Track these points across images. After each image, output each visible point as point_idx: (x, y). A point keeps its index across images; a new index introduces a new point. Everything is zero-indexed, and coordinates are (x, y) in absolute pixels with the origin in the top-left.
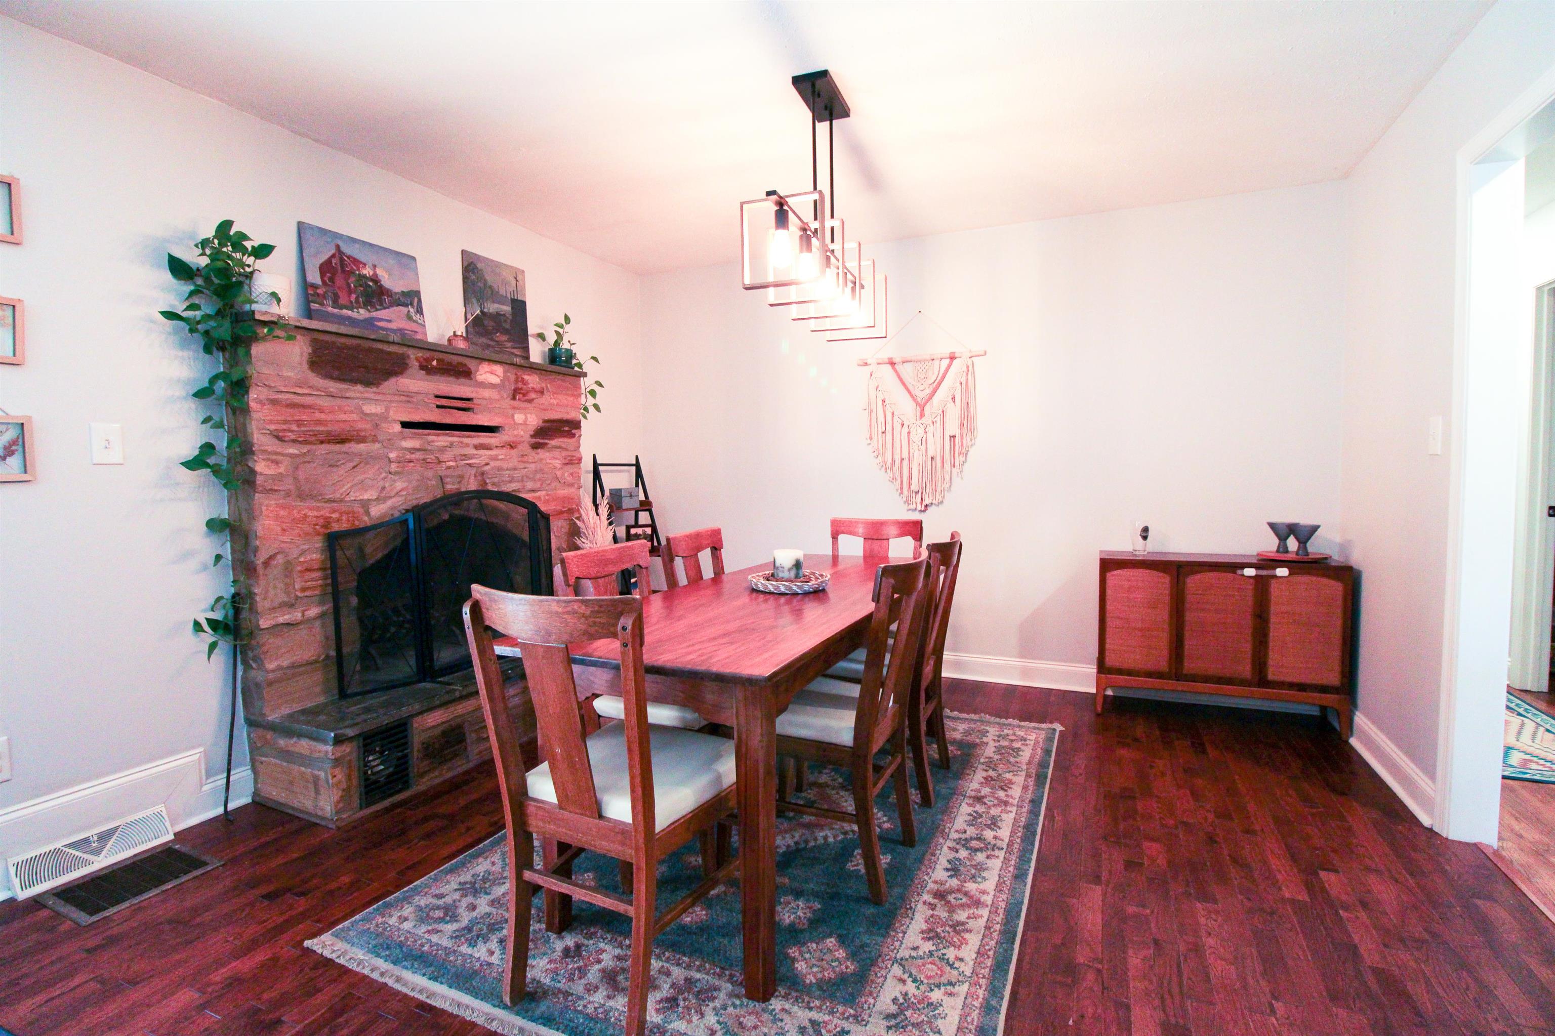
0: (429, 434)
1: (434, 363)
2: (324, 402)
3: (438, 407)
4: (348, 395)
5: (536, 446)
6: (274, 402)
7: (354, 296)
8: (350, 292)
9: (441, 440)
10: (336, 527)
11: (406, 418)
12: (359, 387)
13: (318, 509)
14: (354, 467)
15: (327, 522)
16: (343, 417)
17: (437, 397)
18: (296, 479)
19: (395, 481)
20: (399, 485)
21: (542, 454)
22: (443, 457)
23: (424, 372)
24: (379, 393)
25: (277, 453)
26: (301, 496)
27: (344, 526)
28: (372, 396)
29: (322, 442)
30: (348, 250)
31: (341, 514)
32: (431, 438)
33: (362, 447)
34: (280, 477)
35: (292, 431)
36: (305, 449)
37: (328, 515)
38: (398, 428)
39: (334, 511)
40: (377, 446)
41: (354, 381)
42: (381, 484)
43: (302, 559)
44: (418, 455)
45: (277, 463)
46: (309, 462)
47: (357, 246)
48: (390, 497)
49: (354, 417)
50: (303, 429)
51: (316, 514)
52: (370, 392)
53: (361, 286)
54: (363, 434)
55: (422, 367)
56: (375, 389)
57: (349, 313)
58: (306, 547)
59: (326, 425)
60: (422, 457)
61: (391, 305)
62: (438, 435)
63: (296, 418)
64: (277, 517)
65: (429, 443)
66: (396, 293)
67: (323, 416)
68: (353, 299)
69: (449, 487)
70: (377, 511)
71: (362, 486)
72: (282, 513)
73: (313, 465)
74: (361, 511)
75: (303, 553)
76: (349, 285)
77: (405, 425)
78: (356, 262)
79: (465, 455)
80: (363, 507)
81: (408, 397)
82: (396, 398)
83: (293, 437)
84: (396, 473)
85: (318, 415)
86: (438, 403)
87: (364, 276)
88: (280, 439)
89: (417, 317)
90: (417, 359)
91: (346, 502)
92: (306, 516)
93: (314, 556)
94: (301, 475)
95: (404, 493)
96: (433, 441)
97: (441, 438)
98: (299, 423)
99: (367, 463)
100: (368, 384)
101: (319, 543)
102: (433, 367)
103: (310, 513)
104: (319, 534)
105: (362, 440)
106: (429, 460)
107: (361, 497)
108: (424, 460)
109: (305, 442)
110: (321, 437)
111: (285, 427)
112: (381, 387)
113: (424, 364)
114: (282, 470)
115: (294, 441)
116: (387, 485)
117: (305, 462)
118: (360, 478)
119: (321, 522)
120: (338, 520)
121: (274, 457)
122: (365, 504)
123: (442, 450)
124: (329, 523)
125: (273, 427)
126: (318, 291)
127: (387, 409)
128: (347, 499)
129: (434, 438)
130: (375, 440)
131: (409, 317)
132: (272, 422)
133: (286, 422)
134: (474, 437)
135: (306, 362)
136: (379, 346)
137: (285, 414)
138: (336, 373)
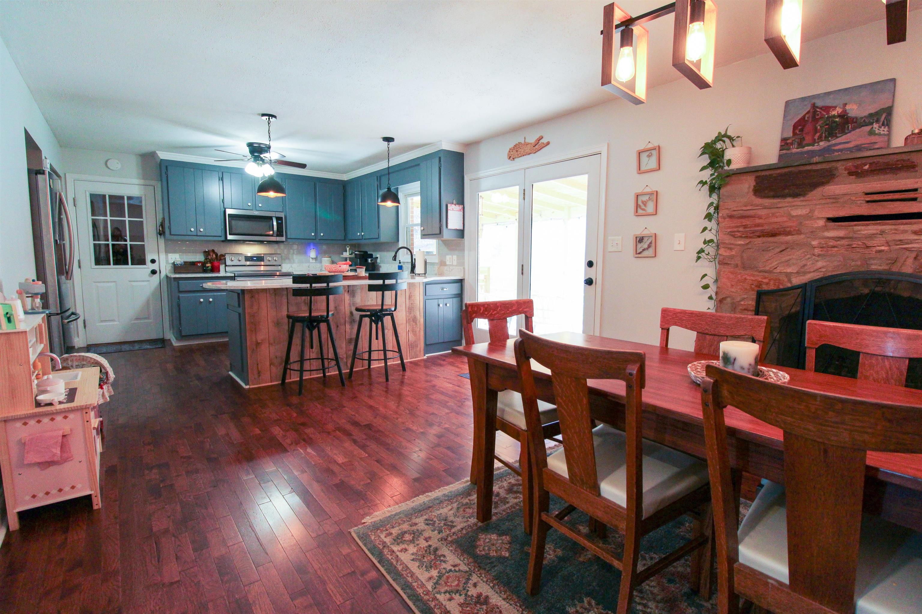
0: (855, 225)
1: (867, 167)
2: (763, 212)
3: (868, 202)
4: (778, 206)
6: (731, 217)
7: (818, 134)
8: (816, 131)
9: (871, 228)
10: (765, 288)
11: (831, 216)
12: (789, 199)
13: (753, 276)
14: (781, 251)
15: (760, 284)
16: (776, 220)
17: (867, 194)
18: (742, 257)
19: (817, 261)
20: (820, 264)
22: (869, 243)
23: (854, 177)
24: (806, 201)
25: (732, 244)
26: (744, 268)
27: (772, 287)
28: (799, 203)
29: (759, 237)
30: (819, 103)
31: (770, 280)
32: (856, 228)
33: (789, 238)
34: (732, 257)
35: (739, 231)
36: (747, 241)
37: (760, 280)
38: (821, 223)
39: (765, 278)
40: (802, 236)
41: (784, 196)
42: (804, 262)
43: (742, 303)
44: (843, 242)
45: (731, 249)
46: (750, 249)
47: (832, 96)
48: (810, 272)
49: (785, 219)
50: (747, 230)
51: (752, 278)
52: (797, 201)
53: (827, 125)
54: (788, 229)
55: (851, 174)
56: (802, 198)
57: (810, 148)
58: (746, 296)
59: (762, 226)
60: (847, 243)
61: (854, 129)
62: (868, 225)
63: (743, 224)
64: (728, 278)
65: (854, 232)
66: (862, 118)
67: (760, 221)
68: (816, 138)
69: (874, 267)
70: (797, 281)
71: (787, 263)
72: (732, 276)
73: (751, 250)
74: (786, 280)
75: (743, 299)
76: (816, 128)
77: (831, 220)
78: (827, 109)
79: (900, 240)
80: (787, 276)
81: (835, 199)
82: (823, 202)
83: (739, 234)
84: (819, 256)
85: (758, 221)
86: (868, 199)
87: (834, 116)
88: (734, 236)
89: (884, 130)
90: (846, 169)
91: (775, 273)
92: (746, 279)
93: (750, 302)
94: (745, 255)
95: (824, 270)
96: (859, 231)
97: (870, 227)
98: (745, 227)
99: (792, 249)
100: (795, 195)
101: (753, 296)
102: (867, 171)
103: (748, 278)
104: (753, 290)
105: (789, 233)
106: (854, 246)
107: (785, 271)
108: (848, 245)
109: (747, 237)
110: (758, 234)
111: (735, 230)
112: (807, 196)
113: (853, 170)
114: (733, 253)
115: (741, 237)
116: (808, 264)
117: (748, 249)
118: (788, 258)
119: (755, 283)
120: (767, 284)
121: (730, 246)
123: (872, 237)
124: (761, 285)
125: (729, 230)
126: (788, 142)
127: (812, 211)
128: (775, 271)
129: (863, 228)
130: (799, 232)
131: (871, 133)
132: (729, 227)
133: (737, 227)
134: (915, 223)
135: (751, 190)
136: (808, 168)
137: (737, 222)
138: (772, 193)
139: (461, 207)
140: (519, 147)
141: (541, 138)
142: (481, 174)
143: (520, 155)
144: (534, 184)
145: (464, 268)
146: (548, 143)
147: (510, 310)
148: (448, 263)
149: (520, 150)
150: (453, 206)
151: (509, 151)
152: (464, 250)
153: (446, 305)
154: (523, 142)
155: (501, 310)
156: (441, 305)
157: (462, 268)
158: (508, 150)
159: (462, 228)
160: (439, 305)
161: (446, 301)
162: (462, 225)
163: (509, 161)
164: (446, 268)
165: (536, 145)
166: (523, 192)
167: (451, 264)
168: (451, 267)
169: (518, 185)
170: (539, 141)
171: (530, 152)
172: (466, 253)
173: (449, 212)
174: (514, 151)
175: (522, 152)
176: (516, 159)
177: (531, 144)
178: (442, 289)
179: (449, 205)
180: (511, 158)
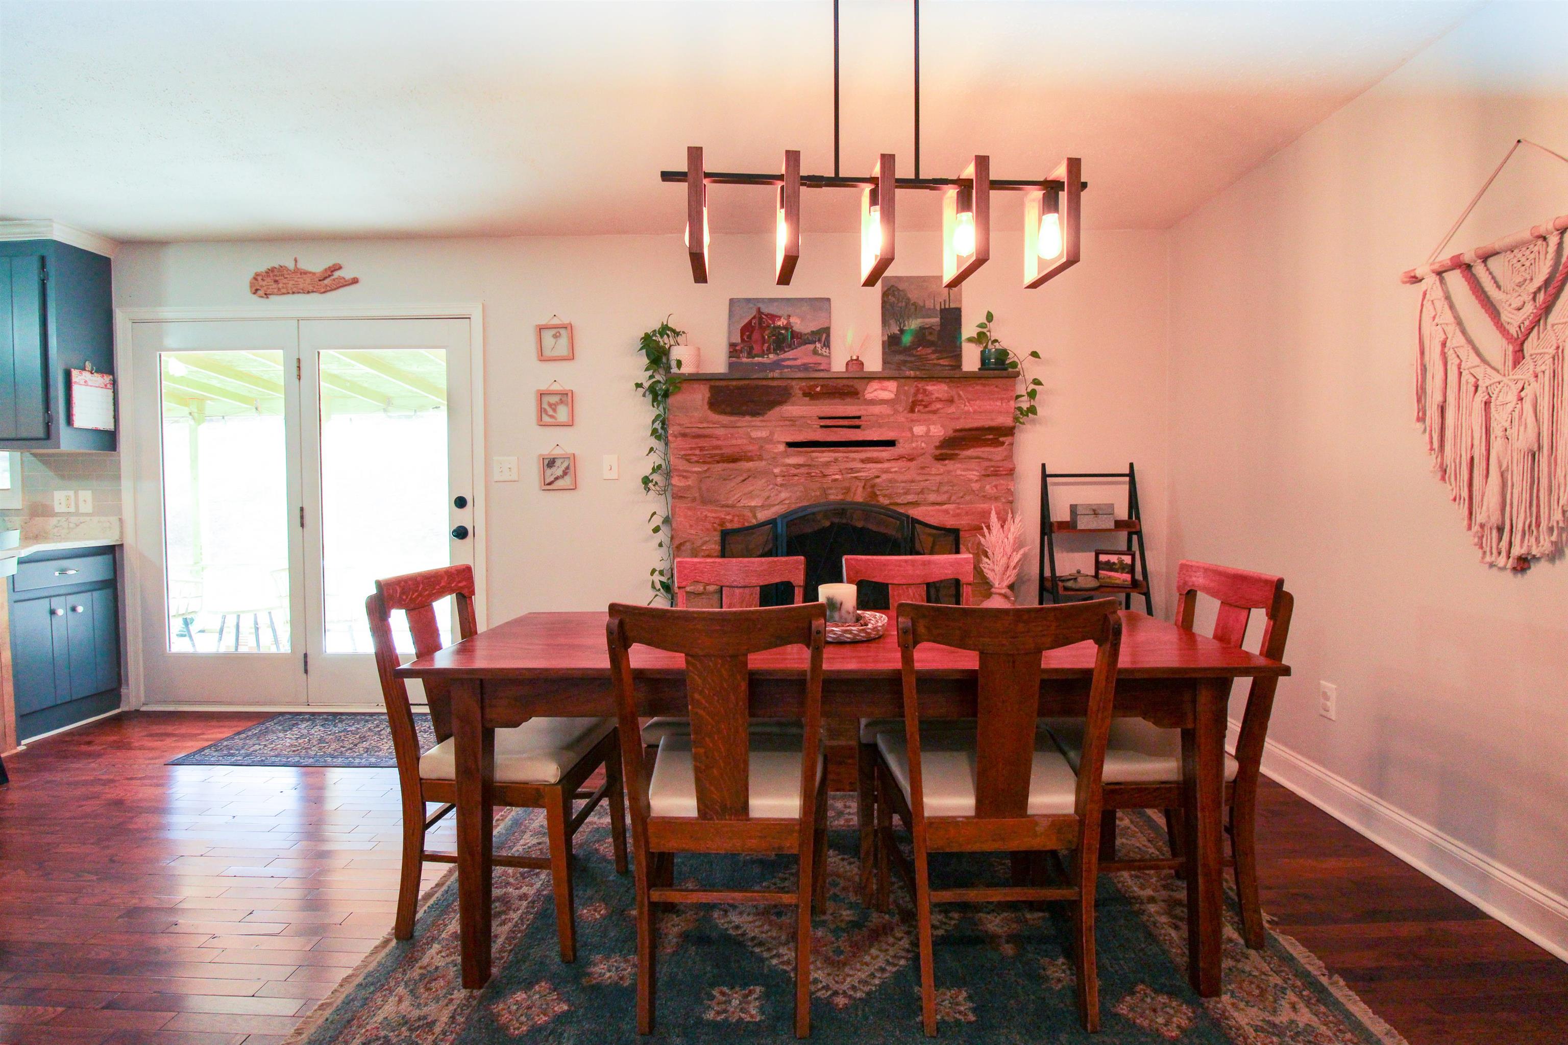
0: (813, 452)
1: (818, 389)
2: (721, 432)
3: (822, 427)
4: (738, 425)
5: (940, 458)
6: (684, 435)
7: (766, 345)
8: (764, 341)
9: (825, 456)
10: (729, 526)
11: (790, 439)
12: (748, 418)
13: (715, 512)
14: (743, 481)
15: (722, 522)
16: (734, 442)
17: (821, 418)
18: (700, 489)
19: (780, 492)
20: (783, 495)
21: (950, 465)
22: (826, 472)
23: (808, 399)
24: (764, 421)
25: (688, 471)
26: (705, 502)
27: (736, 526)
28: (759, 424)
29: (718, 462)
30: (766, 309)
31: (734, 516)
32: (814, 455)
33: (750, 465)
34: (688, 488)
35: (695, 455)
36: (705, 467)
37: (723, 516)
38: (782, 448)
39: (729, 514)
40: (764, 463)
41: (743, 414)
42: (767, 494)
43: (704, 548)
44: (803, 470)
45: (686, 477)
46: (709, 477)
47: (775, 304)
48: (774, 505)
49: (745, 441)
50: (705, 453)
51: (714, 515)
52: (757, 421)
53: (773, 335)
54: (749, 454)
55: (805, 394)
56: (761, 418)
57: (760, 359)
58: (708, 539)
59: (721, 449)
60: (806, 471)
61: (800, 345)
62: (823, 452)
63: (700, 445)
64: (686, 517)
65: (812, 459)
66: (805, 334)
67: (719, 443)
68: (765, 348)
69: (832, 497)
70: (763, 516)
71: (750, 496)
72: (690, 513)
73: (712, 479)
74: (750, 514)
75: (705, 543)
76: (764, 337)
77: (790, 445)
78: (773, 317)
79: (852, 469)
80: (751, 512)
81: (792, 421)
82: (781, 423)
83: (695, 458)
84: (782, 485)
85: (715, 442)
86: (822, 424)
87: (779, 327)
88: (689, 461)
89: (824, 351)
90: (800, 389)
91: (738, 507)
92: (706, 516)
93: (713, 546)
94: (704, 487)
95: (787, 502)
96: (817, 458)
97: (825, 454)
98: (702, 449)
99: (755, 477)
100: (754, 414)
101: (717, 537)
102: (818, 393)
103: (709, 515)
104: (715, 530)
105: (750, 459)
106: (813, 474)
107: (749, 504)
108: (807, 474)
109: (705, 463)
110: (717, 458)
111: (690, 452)
112: (766, 416)
113: (807, 391)
114: (690, 483)
115: (697, 462)
116: (772, 495)
117: (706, 477)
118: (751, 488)
119: (717, 521)
120: (732, 521)
121: (685, 474)
122: (753, 509)
123: (827, 464)
124: (724, 523)
125: (683, 453)
126: (737, 348)
127: (772, 433)
128: (739, 505)
129: (819, 454)
130: (760, 458)
131: (815, 352)
132: (682, 449)
133: (691, 449)
134: (862, 451)
135: (706, 403)
136: (764, 383)
137: (693, 443)
138: (729, 409)
139: (107, 379)
140: (283, 275)
141: (338, 267)
142: (166, 313)
143: (284, 291)
144: (322, 352)
145: (120, 520)
146: (355, 281)
147: (438, 587)
148: (58, 509)
149: (285, 281)
150: (86, 375)
151: (255, 279)
152: (118, 477)
153: (74, 609)
154: (291, 266)
155: (424, 589)
156: (60, 612)
157: (114, 519)
158: (252, 275)
159: (110, 426)
160: (53, 612)
161: (72, 600)
162: (112, 421)
163: (255, 297)
164: (53, 521)
165: (325, 278)
166: (295, 364)
167: (72, 510)
168: (73, 519)
169: (282, 349)
170: (332, 271)
171: (311, 288)
172: (126, 484)
173: (76, 390)
174: (269, 280)
175: (290, 285)
176: (272, 298)
177: (314, 274)
178: (63, 571)
179: (75, 373)
180: (260, 293)
